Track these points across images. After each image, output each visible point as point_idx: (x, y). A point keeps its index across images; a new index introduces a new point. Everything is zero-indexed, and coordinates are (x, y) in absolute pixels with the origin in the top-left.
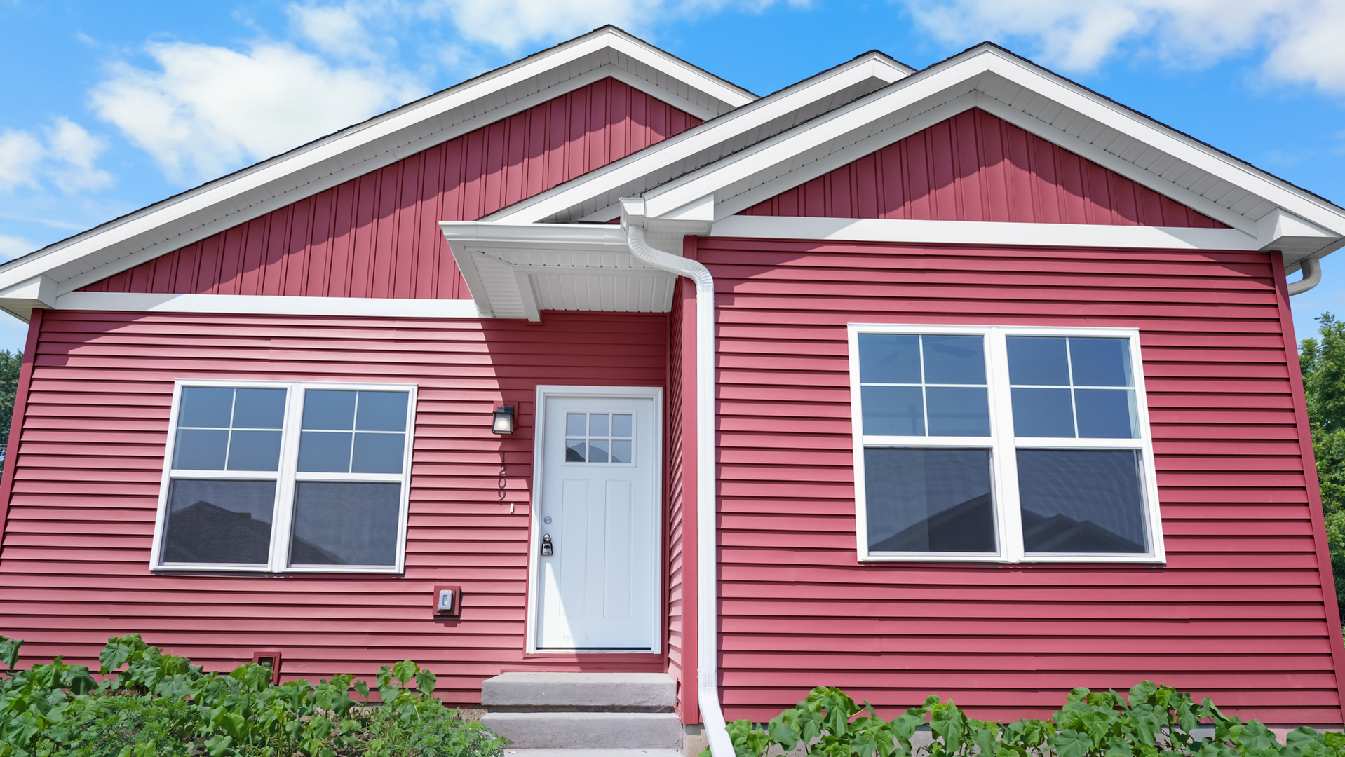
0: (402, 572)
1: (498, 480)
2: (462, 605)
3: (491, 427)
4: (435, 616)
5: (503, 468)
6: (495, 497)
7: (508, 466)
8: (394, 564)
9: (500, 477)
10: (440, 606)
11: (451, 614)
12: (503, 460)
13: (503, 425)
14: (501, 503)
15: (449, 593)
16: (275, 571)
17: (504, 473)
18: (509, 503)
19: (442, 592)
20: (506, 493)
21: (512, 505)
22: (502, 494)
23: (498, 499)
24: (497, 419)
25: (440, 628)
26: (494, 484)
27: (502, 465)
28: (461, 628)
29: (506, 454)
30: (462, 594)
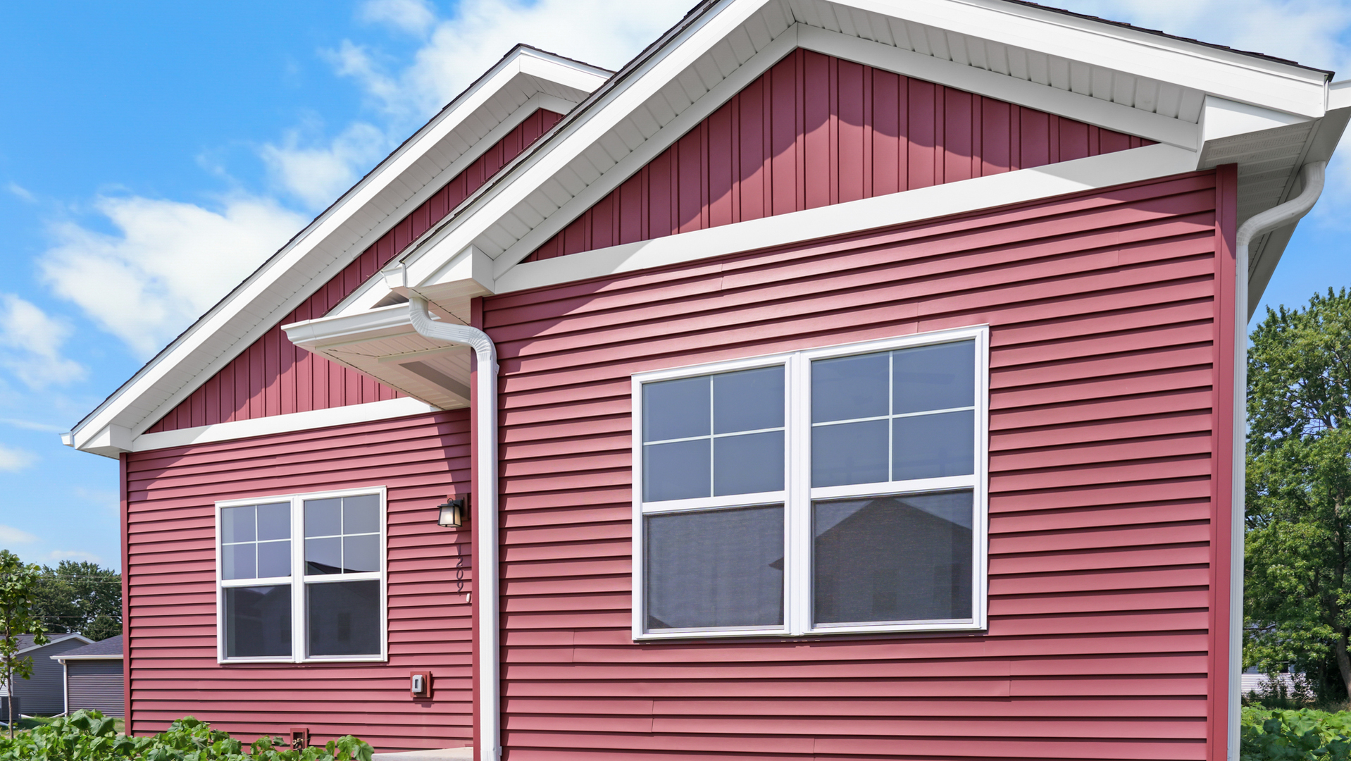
0: (386, 660)
1: (456, 572)
2: (434, 688)
3: (437, 522)
4: (414, 698)
5: (460, 560)
6: (454, 588)
7: (464, 558)
8: (380, 653)
9: (458, 569)
10: (414, 690)
11: (424, 696)
12: (460, 552)
13: (448, 518)
14: (460, 593)
15: (419, 677)
16: (297, 662)
17: (460, 564)
18: (466, 593)
19: (415, 677)
20: (464, 584)
21: (468, 595)
22: (460, 584)
23: (456, 590)
24: (442, 513)
25: (418, 708)
26: (452, 576)
27: (459, 557)
28: (434, 708)
29: (462, 546)
30: (432, 679)
